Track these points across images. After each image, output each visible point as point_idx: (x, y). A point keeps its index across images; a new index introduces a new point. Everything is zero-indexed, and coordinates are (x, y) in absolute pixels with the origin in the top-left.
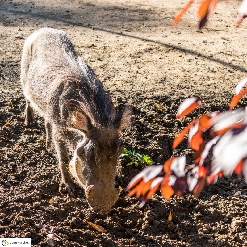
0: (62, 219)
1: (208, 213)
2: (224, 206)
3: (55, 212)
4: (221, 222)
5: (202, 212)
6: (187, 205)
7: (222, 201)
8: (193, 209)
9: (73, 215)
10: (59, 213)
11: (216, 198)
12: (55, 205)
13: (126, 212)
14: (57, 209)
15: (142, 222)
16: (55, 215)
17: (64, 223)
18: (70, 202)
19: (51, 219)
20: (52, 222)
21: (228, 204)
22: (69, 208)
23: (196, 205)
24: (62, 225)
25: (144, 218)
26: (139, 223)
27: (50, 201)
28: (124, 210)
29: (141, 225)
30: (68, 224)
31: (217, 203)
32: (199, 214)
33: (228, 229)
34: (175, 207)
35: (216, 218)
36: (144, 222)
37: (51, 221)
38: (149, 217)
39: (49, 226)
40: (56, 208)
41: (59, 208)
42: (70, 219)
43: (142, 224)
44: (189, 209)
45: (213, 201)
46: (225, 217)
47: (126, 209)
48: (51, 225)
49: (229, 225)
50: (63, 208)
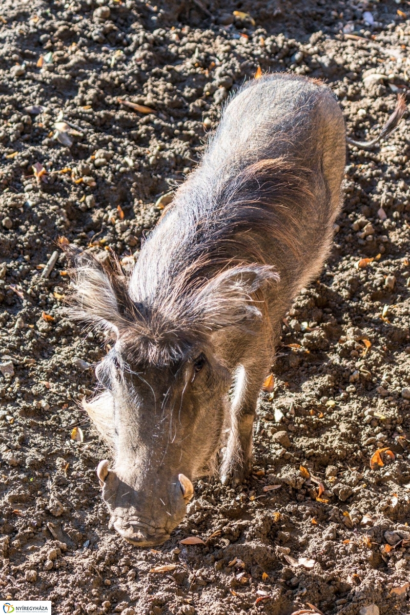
0: (70, 94)
1: (318, 66)
2: (337, 51)
3: (54, 82)
4: (345, 80)
5: (307, 64)
6: (279, 54)
7: (330, 44)
8: (290, 61)
9: (87, 87)
10: (61, 84)
11: (320, 38)
12: (51, 70)
13: (180, 73)
14: (56, 76)
15: (213, 90)
16: (55, 88)
17: (76, 100)
18: (76, 63)
19: (53, 96)
20: (55, 102)
21: (344, 47)
22: (77, 72)
23: (296, 52)
24: (75, 106)
25: (215, 83)
26: (208, 91)
27: (39, 63)
28: (175, 71)
29: (212, 95)
30: (83, 103)
31: (323, 47)
32: (304, 68)
33: (360, 91)
34: (262, 59)
35: (335, 74)
36: (217, 89)
37: (52, 99)
38: (223, 79)
39: (52, 110)
40: (53, 75)
41: (58, 74)
42: (84, 92)
43: (214, 93)
44: (284, 61)
45: (314, 44)
46: (349, 71)
47: (178, 68)
48: (56, 107)
49: (360, 85)
50: (66, 74)
